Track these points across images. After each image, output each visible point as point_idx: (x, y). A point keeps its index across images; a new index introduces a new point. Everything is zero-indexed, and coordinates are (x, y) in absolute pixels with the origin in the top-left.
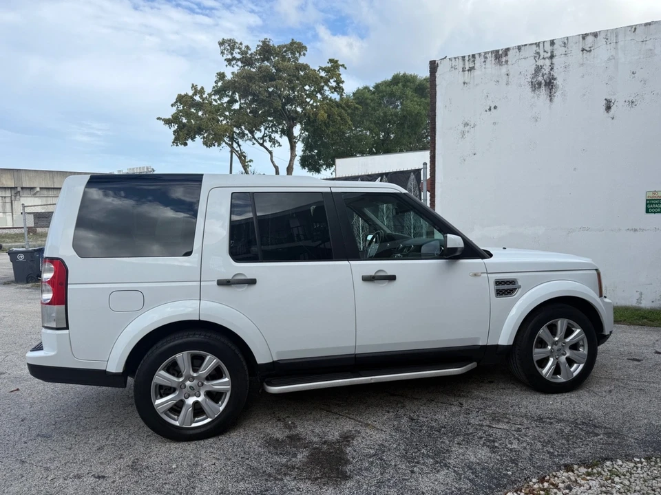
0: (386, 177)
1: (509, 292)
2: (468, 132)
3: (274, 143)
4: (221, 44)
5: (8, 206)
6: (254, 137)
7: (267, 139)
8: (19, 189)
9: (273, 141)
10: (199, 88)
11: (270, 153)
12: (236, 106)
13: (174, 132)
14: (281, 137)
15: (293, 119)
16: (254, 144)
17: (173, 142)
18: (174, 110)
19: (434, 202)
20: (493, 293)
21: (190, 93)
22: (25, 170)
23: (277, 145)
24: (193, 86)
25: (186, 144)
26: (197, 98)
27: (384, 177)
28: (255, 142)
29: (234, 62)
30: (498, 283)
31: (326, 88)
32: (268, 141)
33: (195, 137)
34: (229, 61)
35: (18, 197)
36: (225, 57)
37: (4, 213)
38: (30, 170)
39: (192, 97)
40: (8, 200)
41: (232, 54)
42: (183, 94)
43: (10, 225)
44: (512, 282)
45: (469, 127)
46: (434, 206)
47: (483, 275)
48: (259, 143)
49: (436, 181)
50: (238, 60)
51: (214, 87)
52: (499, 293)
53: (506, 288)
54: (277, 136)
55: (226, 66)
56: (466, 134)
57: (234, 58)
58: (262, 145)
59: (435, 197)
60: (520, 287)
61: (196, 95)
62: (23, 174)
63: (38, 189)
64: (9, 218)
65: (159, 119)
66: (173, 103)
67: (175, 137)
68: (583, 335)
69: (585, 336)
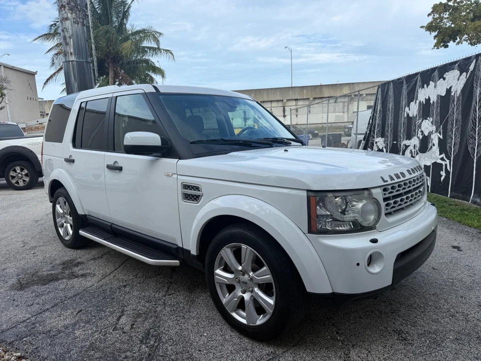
1: (196, 198)
5: (346, 107)
8: (353, 96)
13: (435, 37)
20: (181, 196)
22: (357, 83)
25: (446, 46)
33: (456, 39)
35: (352, 101)
37: (343, 112)
38: (360, 83)
40: (346, 104)
43: (346, 120)
44: (197, 188)
47: (174, 176)
53: (192, 194)
60: (202, 195)
62: (356, 85)
63: (364, 95)
64: (346, 115)
66: (430, 12)
67: (436, 41)
68: (269, 276)
69: (272, 279)
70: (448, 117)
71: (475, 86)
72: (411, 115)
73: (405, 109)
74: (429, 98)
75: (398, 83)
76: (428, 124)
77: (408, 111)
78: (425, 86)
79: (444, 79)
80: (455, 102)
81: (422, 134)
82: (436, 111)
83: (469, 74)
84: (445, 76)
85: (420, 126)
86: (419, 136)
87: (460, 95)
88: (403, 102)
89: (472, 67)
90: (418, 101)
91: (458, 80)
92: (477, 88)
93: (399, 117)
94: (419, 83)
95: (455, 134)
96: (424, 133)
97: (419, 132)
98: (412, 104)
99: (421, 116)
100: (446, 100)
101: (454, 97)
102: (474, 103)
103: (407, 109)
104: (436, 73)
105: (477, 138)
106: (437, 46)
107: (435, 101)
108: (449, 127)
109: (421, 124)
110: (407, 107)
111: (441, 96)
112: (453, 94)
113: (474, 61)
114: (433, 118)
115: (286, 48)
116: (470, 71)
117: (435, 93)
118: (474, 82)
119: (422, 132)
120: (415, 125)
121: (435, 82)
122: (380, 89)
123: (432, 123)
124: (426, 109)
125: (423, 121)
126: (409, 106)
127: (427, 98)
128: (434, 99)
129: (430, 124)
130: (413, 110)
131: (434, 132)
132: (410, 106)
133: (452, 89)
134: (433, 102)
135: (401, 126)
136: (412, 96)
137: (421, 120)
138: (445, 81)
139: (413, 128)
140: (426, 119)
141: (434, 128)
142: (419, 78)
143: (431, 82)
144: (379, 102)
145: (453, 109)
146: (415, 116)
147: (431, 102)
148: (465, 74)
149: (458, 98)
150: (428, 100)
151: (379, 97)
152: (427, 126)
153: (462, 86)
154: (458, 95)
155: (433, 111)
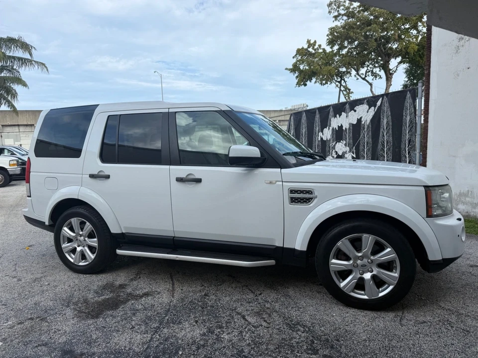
0: (387, 97)
1: (306, 201)
2: (463, 46)
3: (376, 77)
4: (330, 5)
6: (358, 74)
7: (370, 73)
9: (375, 75)
10: (312, 42)
11: (371, 84)
12: (344, 51)
13: (297, 77)
14: (380, 71)
15: (388, 55)
16: (358, 79)
17: (297, 84)
18: (295, 60)
19: (428, 118)
20: (287, 200)
21: (306, 46)
23: (378, 78)
24: (309, 41)
25: (305, 85)
26: (310, 50)
27: (385, 97)
28: (359, 77)
29: (340, 17)
30: (292, 191)
31: (420, 24)
32: (370, 75)
33: (312, 79)
34: (336, 17)
36: (332, 15)
39: (307, 50)
41: (338, 11)
42: (300, 48)
44: (309, 192)
45: (463, 41)
46: (428, 122)
47: (278, 183)
48: (362, 78)
49: (430, 98)
50: (343, 15)
51: (328, 39)
52: (293, 200)
53: (302, 197)
54: (377, 70)
55: (333, 21)
56: (461, 48)
57: (339, 15)
58: (364, 79)
59: (428, 114)
60: (316, 197)
61: (310, 47)
65: (286, 69)
66: (294, 55)
67: (297, 81)
68: (394, 255)
69: (397, 256)
70: (360, 141)
71: (382, 117)
72: (325, 139)
73: (318, 134)
74: (342, 125)
75: (311, 113)
76: (342, 146)
77: (322, 136)
78: (338, 116)
79: (355, 111)
80: (366, 129)
81: (336, 154)
82: (349, 136)
83: (376, 108)
84: (355, 109)
85: (334, 148)
86: (333, 155)
87: (369, 124)
88: (316, 128)
89: (379, 103)
90: (331, 128)
91: (368, 112)
92: (383, 119)
93: (312, 140)
94: (331, 113)
95: (367, 153)
96: (338, 153)
97: (333, 152)
98: (326, 130)
99: (335, 139)
100: (357, 127)
101: (364, 125)
102: (382, 130)
103: (320, 134)
104: (347, 106)
105: (386, 156)
106: (299, 84)
107: (348, 128)
108: (361, 148)
109: (335, 146)
110: (320, 133)
111: (352, 124)
112: (363, 123)
113: (381, 99)
114: (346, 141)
115: (155, 72)
116: (377, 106)
117: (347, 122)
118: (381, 114)
119: (336, 152)
120: (330, 147)
121: (347, 113)
122: (292, 117)
123: (345, 145)
124: (339, 134)
125: (336, 143)
126: (322, 132)
127: (340, 125)
128: (346, 126)
129: (344, 146)
130: (327, 134)
131: (347, 152)
132: (324, 131)
133: (362, 119)
134: (346, 129)
135: (315, 148)
136: (325, 124)
137: (334, 143)
138: (356, 113)
139: (327, 149)
140: (340, 142)
141: (348, 149)
142: (331, 109)
143: (343, 113)
144: (292, 127)
145: (364, 134)
146: (328, 139)
147: (344, 128)
148: (373, 108)
149: (368, 126)
150: (341, 127)
151: (292, 123)
152: (340, 147)
153: (371, 117)
154: (368, 124)
155: (346, 136)
